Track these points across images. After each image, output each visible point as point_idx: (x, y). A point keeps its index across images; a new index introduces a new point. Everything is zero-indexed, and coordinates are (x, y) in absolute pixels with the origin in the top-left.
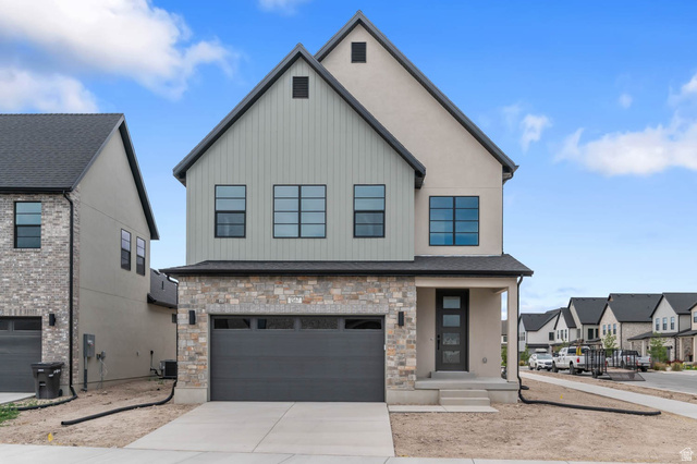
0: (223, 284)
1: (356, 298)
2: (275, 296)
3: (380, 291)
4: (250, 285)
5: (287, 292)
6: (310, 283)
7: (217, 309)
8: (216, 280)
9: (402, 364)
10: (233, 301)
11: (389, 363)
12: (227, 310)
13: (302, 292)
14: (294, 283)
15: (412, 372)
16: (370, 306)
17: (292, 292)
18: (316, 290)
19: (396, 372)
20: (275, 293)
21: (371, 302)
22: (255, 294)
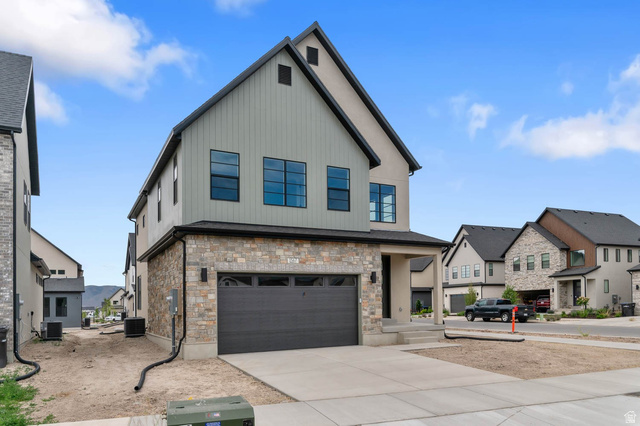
0: (230, 243)
1: (340, 260)
2: (276, 257)
3: (357, 255)
4: (254, 246)
5: (287, 253)
6: (305, 246)
7: (225, 267)
8: (224, 240)
9: (373, 313)
10: (240, 260)
11: (365, 313)
12: (235, 268)
13: (299, 254)
14: (293, 246)
15: (380, 320)
16: (350, 267)
17: (291, 253)
18: (310, 252)
19: (369, 320)
20: (277, 253)
21: (350, 263)
22: (259, 254)
